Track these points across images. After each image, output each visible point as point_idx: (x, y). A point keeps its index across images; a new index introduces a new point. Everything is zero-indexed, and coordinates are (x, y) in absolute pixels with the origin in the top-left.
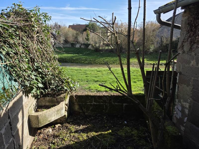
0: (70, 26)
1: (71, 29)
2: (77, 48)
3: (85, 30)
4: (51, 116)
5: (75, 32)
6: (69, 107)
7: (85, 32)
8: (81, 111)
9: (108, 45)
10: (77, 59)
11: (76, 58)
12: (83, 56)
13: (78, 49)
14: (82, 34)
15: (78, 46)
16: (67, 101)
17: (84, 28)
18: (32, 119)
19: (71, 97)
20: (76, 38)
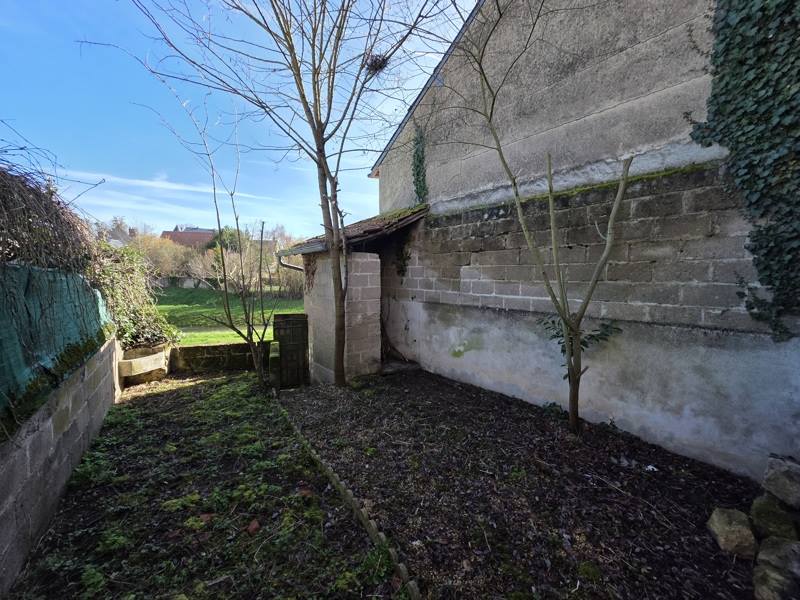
0: (165, 234)
1: (168, 242)
2: (186, 289)
3: (212, 246)
4: (147, 364)
5: (181, 249)
6: (170, 362)
7: (210, 251)
8: (188, 368)
9: (270, 282)
10: (185, 317)
11: (184, 313)
12: (205, 307)
13: (190, 291)
14: (203, 254)
15: (189, 284)
16: (168, 352)
17: (208, 240)
18: (123, 367)
19: (174, 351)
20: (184, 263)
